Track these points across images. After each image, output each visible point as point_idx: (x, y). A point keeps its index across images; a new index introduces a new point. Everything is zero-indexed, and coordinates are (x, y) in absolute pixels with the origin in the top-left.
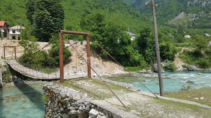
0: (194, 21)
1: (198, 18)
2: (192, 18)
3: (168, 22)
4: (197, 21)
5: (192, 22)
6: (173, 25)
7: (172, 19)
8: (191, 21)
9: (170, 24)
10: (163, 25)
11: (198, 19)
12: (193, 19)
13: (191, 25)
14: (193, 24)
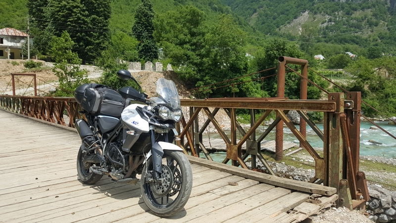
0: (327, 28)
1: (333, 23)
2: (323, 23)
3: (280, 30)
4: (332, 28)
5: (323, 30)
6: (290, 35)
7: (288, 23)
8: (321, 29)
9: (284, 33)
10: (270, 35)
11: (334, 26)
12: (325, 25)
13: (320, 36)
14: (324, 33)
